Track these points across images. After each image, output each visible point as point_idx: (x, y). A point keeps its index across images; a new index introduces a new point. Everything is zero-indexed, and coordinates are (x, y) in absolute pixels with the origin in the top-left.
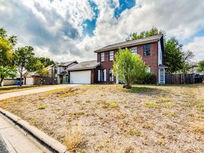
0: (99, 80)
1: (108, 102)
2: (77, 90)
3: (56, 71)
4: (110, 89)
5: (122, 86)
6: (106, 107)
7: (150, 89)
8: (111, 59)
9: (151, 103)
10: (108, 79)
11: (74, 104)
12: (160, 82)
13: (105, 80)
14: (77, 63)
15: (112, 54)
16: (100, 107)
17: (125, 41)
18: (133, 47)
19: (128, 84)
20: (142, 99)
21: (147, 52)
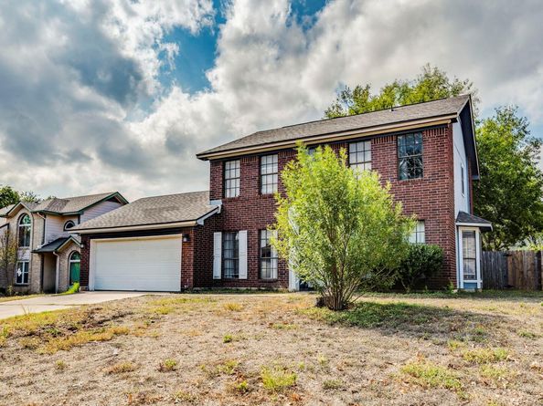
0: (217, 273)
1: (252, 366)
2: (119, 317)
3: (24, 237)
4: (263, 314)
5: (312, 298)
6: (243, 391)
7: (425, 310)
8: (270, 188)
9: (428, 367)
10: (255, 270)
11: (105, 382)
12: (461, 282)
13: (243, 274)
14: (125, 203)
15: (270, 166)
16: (222, 388)
17: (323, 116)
18: (356, 141)
19: (338, 290)
20: (393, 354)
21: (411, 163)
